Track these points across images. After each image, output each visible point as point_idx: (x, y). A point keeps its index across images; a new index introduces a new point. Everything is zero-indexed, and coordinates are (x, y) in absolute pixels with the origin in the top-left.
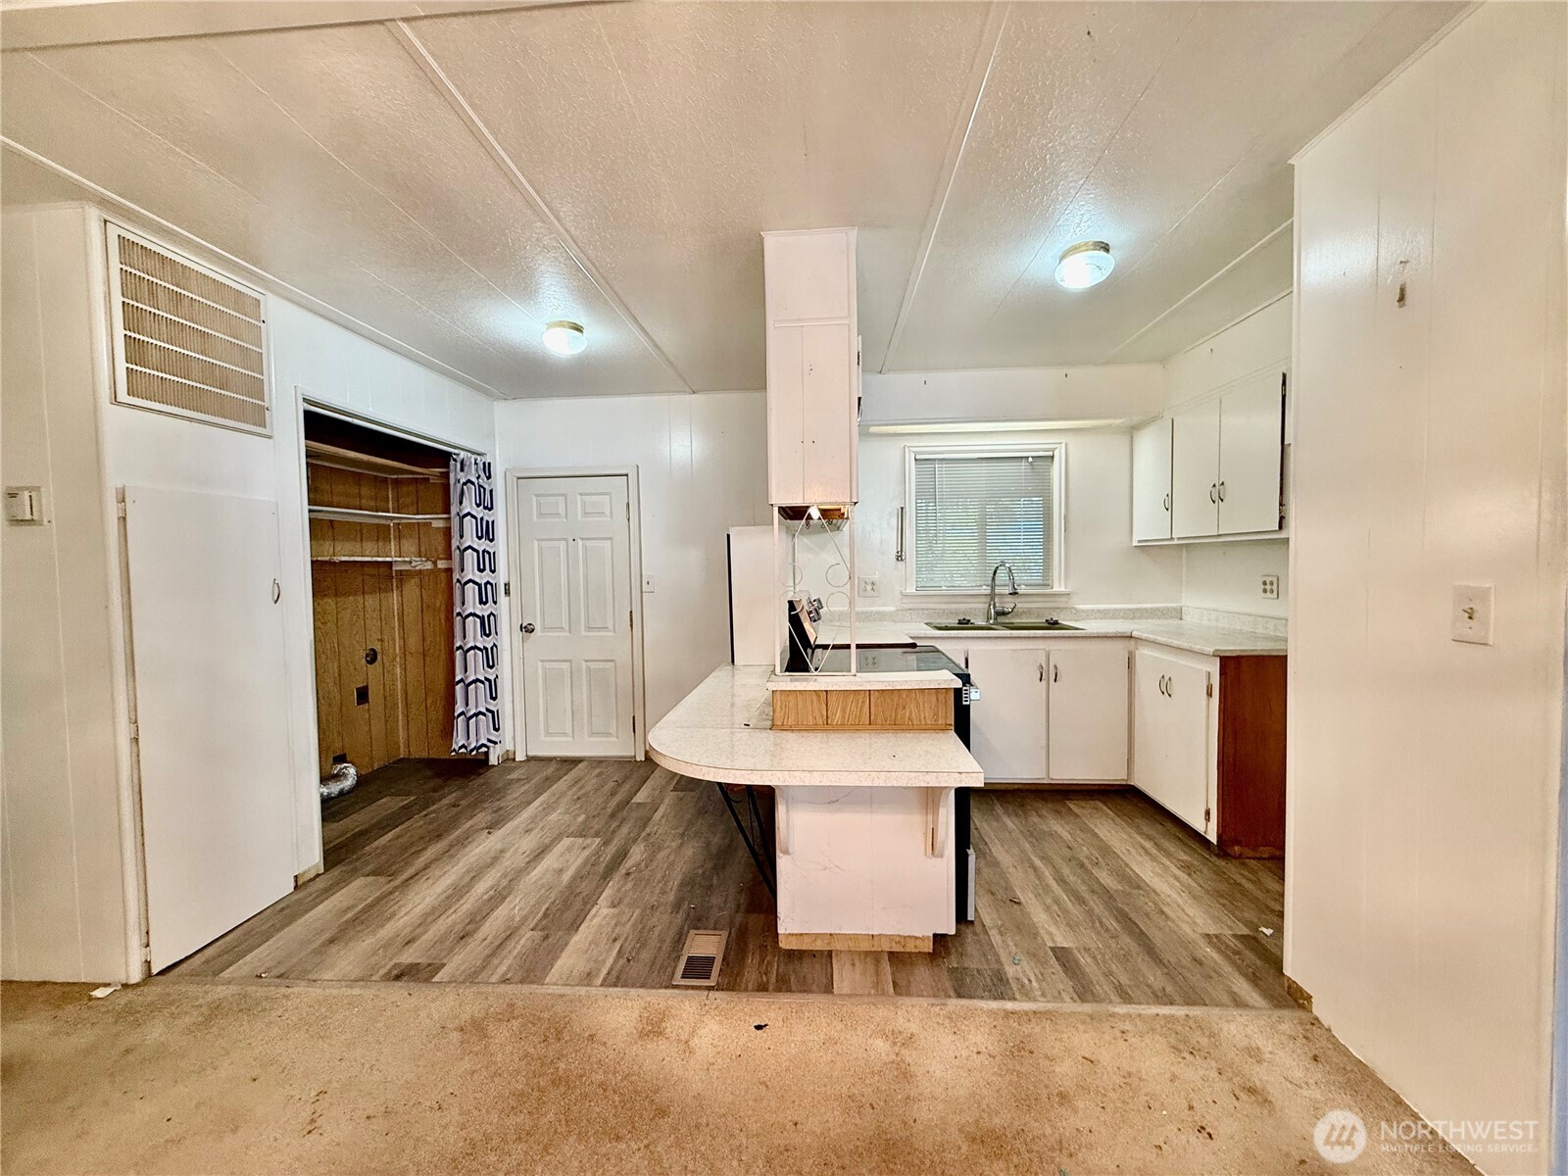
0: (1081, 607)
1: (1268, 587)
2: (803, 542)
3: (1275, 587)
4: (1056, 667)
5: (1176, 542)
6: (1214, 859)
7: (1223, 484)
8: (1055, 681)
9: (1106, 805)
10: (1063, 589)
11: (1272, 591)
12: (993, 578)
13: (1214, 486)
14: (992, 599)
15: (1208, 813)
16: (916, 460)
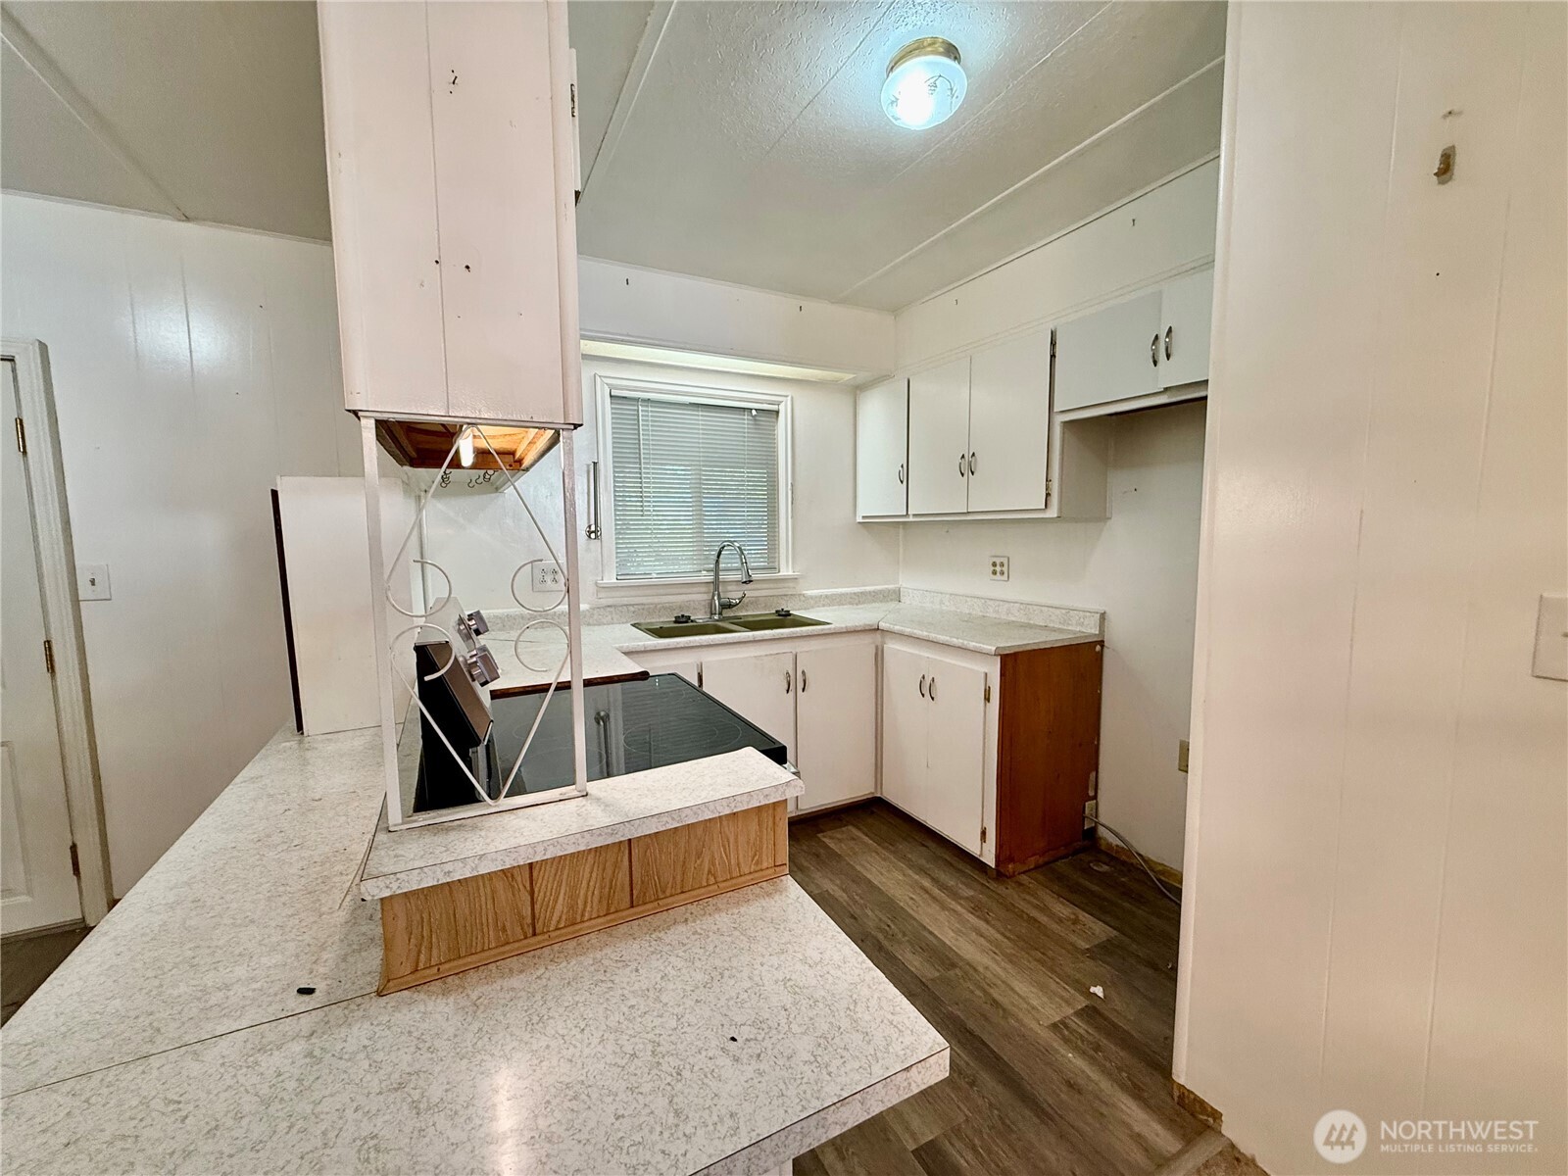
0: (809, 593)
1: (998, 569)
2: (437, 510)
3: (1005, 569)
4: (803, 672)
5: (911, 519)
6: (993, 885)
7: (973, 455)
8: (803, 690)
9: (860, 829)
10: (791, 573)
11: (1002, 573)
12: (717, 561)
13: (963, 456)
14: (716, 588)
15: (984, 833)
16: (611, 396)
